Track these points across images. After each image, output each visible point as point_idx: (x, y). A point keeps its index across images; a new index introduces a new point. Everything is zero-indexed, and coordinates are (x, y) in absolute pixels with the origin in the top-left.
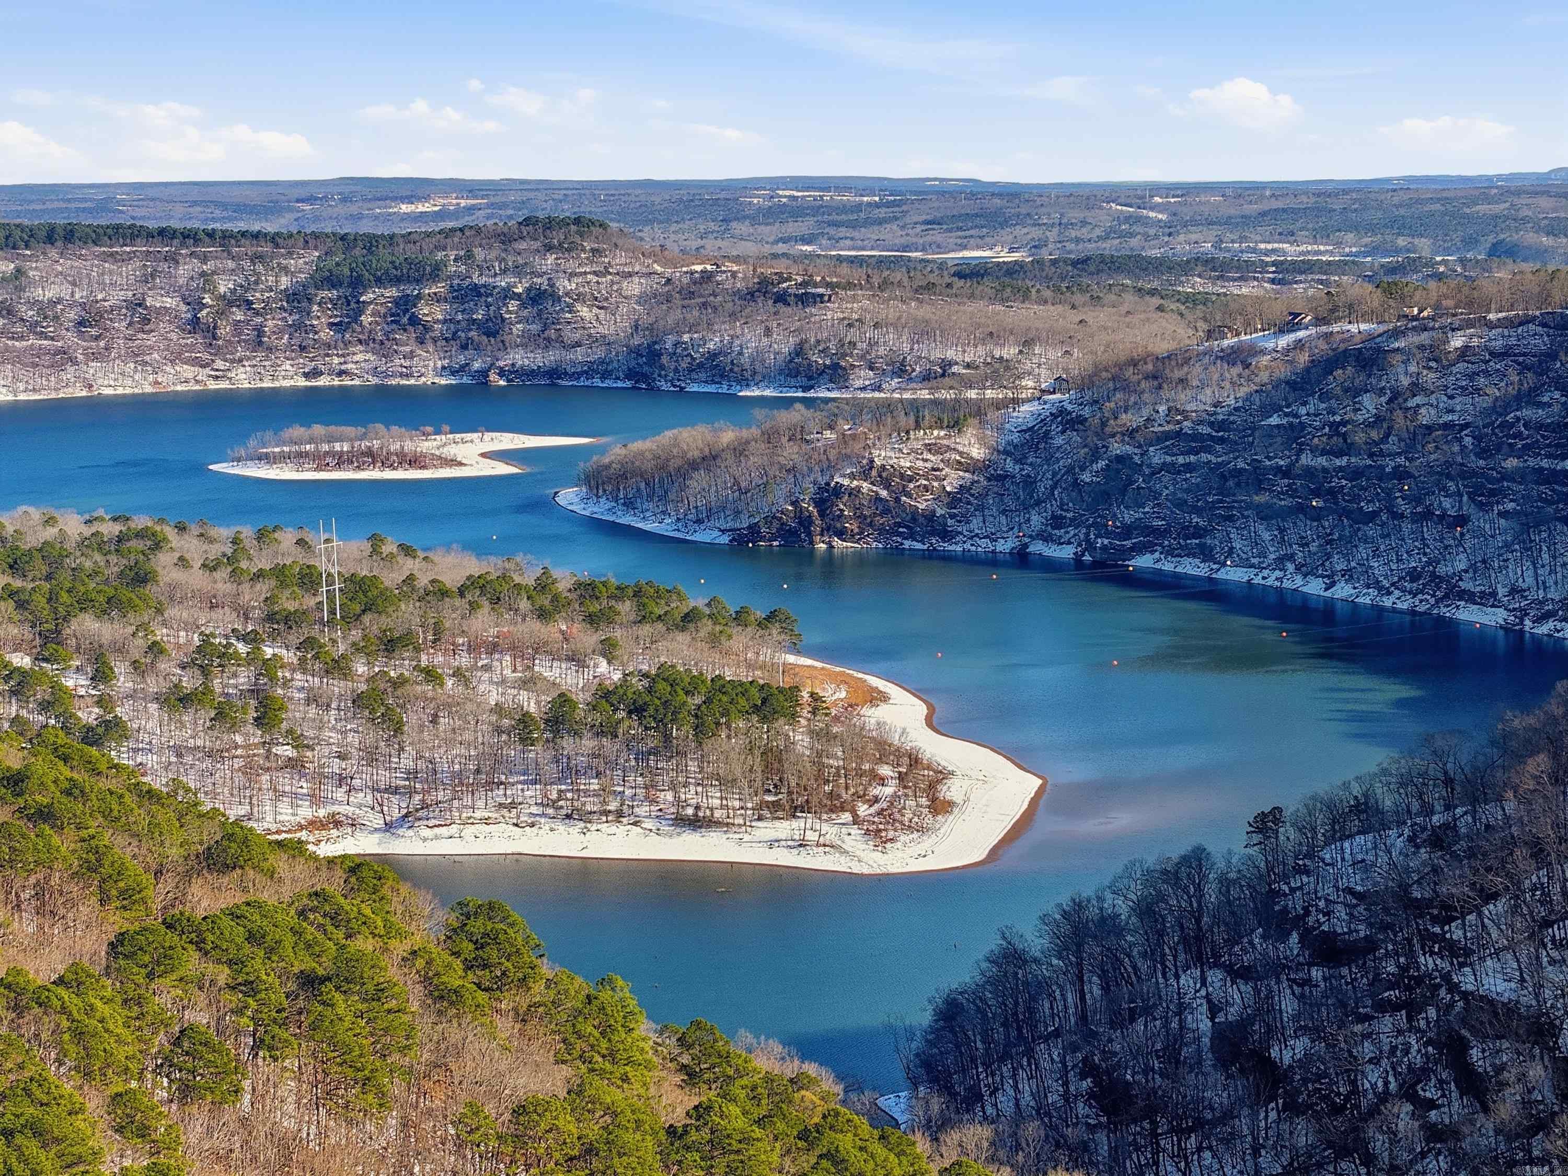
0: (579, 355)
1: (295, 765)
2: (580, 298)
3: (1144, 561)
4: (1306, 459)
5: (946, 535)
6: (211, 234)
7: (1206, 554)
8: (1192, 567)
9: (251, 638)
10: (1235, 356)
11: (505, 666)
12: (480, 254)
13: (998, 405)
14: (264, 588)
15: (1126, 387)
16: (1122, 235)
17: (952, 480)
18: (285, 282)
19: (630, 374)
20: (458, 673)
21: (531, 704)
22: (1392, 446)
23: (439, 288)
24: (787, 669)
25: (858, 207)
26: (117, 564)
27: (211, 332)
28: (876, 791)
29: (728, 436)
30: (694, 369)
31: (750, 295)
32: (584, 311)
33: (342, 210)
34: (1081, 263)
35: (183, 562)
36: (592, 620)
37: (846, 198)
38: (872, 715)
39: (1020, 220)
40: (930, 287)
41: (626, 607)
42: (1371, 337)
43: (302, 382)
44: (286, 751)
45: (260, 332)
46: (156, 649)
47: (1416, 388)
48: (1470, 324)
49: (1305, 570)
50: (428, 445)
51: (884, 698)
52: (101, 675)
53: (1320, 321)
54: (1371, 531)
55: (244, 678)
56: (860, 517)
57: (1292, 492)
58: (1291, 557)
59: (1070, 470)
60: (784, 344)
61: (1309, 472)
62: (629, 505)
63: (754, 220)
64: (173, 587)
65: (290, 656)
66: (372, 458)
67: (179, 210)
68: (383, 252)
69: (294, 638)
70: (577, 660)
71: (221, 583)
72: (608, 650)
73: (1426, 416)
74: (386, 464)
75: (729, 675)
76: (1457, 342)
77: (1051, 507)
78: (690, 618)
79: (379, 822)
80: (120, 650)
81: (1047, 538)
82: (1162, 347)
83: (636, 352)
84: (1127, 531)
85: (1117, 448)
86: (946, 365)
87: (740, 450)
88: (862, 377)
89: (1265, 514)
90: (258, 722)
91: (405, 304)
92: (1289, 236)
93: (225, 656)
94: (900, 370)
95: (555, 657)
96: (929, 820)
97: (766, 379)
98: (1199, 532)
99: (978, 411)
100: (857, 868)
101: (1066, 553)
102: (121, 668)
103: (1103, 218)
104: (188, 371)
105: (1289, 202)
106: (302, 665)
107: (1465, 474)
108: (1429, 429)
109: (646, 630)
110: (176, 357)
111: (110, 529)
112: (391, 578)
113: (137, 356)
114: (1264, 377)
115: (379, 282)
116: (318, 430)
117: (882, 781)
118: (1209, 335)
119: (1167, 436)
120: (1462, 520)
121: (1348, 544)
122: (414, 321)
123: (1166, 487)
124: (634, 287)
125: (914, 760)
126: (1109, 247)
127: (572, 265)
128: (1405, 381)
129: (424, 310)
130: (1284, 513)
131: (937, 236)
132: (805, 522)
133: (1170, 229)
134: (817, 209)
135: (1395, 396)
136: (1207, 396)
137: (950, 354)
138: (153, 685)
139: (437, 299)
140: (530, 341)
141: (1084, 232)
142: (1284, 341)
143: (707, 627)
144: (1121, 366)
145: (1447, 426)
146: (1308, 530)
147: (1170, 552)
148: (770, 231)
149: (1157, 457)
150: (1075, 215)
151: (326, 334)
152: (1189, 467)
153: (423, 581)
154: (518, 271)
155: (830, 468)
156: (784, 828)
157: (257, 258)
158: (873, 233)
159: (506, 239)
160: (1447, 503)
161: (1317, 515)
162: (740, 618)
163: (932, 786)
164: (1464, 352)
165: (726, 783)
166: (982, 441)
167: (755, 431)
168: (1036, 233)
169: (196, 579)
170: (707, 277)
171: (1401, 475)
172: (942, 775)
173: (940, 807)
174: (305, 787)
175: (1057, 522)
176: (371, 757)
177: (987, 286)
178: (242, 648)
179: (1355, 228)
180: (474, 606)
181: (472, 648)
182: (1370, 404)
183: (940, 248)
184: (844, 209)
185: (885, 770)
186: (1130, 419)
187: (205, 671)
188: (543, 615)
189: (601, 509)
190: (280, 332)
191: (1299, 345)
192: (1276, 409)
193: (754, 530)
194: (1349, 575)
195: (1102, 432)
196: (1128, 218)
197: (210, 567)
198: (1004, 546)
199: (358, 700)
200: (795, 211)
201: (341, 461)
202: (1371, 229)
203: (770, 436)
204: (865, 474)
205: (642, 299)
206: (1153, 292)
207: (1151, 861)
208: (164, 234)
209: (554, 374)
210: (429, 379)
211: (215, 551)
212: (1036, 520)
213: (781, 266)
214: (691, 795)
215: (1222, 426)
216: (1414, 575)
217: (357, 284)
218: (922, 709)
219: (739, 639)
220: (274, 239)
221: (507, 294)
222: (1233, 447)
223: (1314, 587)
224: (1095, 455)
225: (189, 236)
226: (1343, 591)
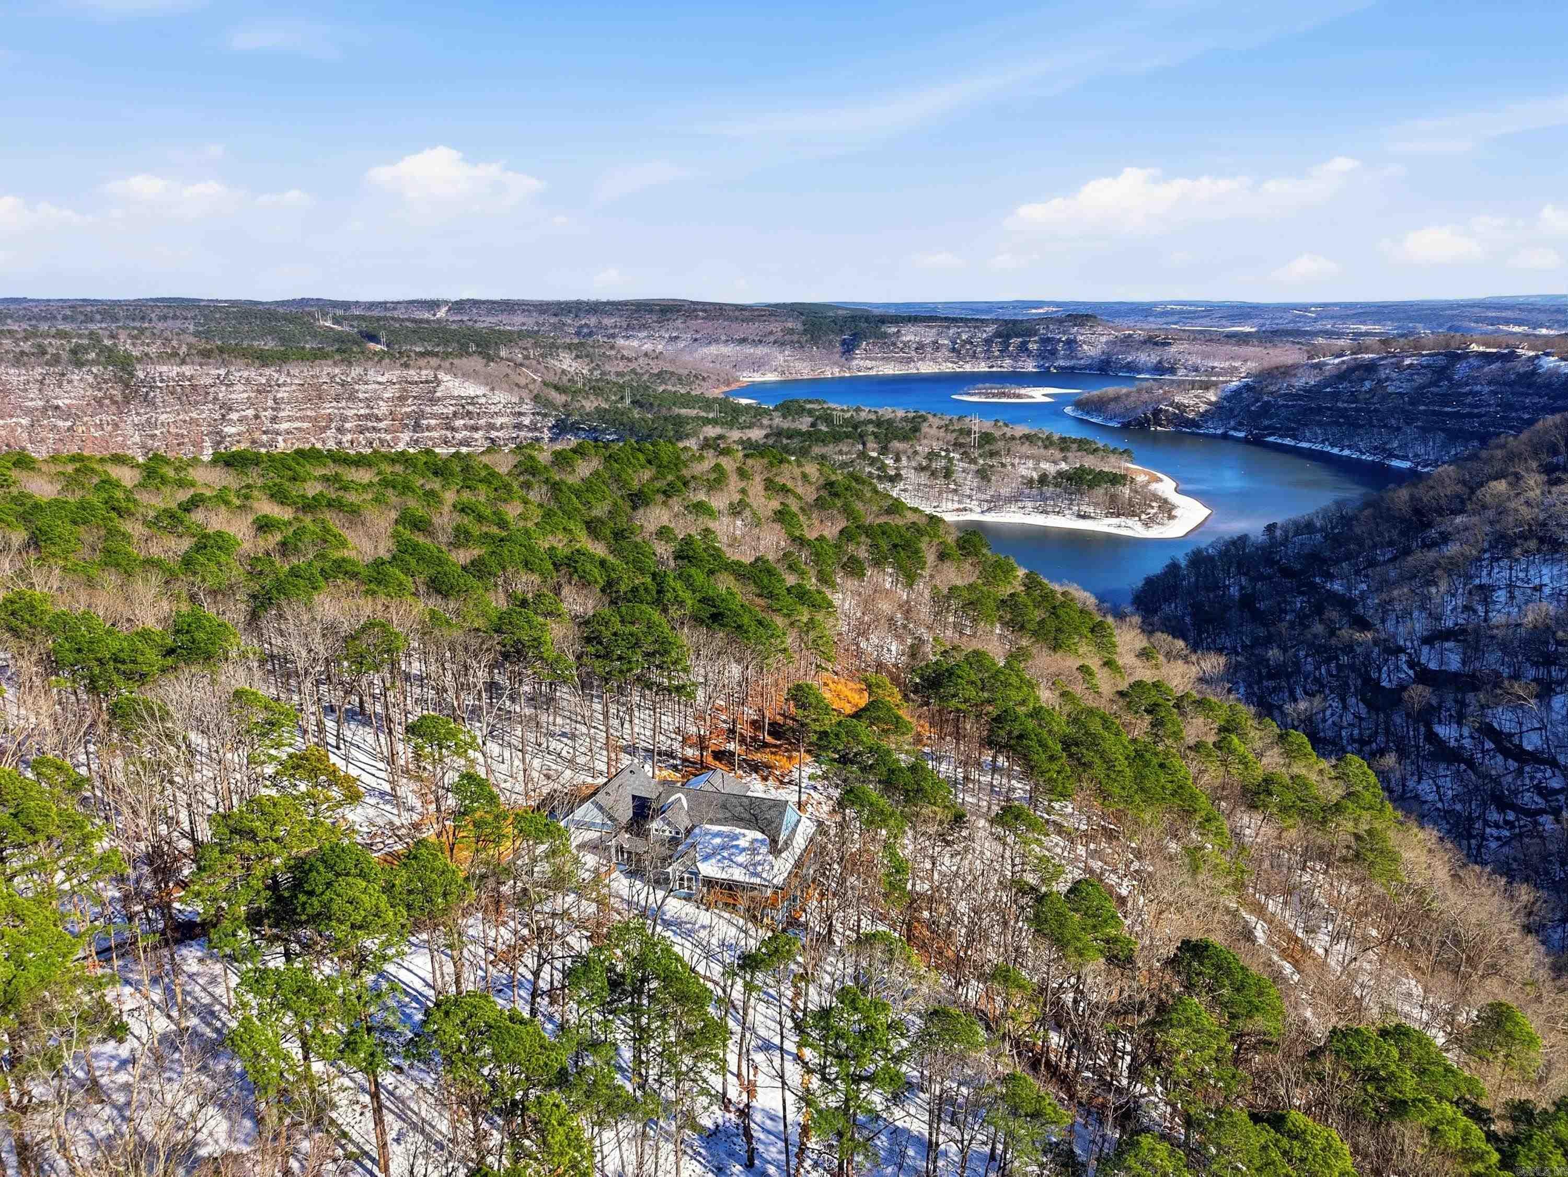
0: (1082, 362)
1: (955, 491)
2: (1085, 342)
3: (1271, 439)
4: (1340, 404)
5: (1199, 427)
6: (961, 319)
7: (1294, 437)
8: (1288, 441)
9: (947, 450)
10: (1319, 366)
11: (1030, 464)
12: (1051, 327)
13: (1223, 382)
14: (954, 435)
15: (1273, 377)
16: (1295, 322)
17: (1203, 408)
18: (985, 335)
19: (1101, 369)
20: (1013, 465)
21: (1035, 476)
22: (1375, 400)
23: (1036, 338)
24: (1127, 469)
25: (1196, 312)
26: (910, 426)
27: (959, 352)
28: (1149, 511)
29: (1125, 390)
30: (1121, 368)
31: (1145, 342)
32: (1085, 347)
33: (1012, 311)
34: (1275, 333)
35: (930, 426)
36: (1062, 450)
37: (1193, 308)
38: (1154, 486)
39: (1256, 316)
40: (1211, 340)
41: (1075, 446)
42: (1373, 359)
43: (987, 369)
44: (952, 486)
45: (975, 352)
46: (916, 453)
47: (1387, 379)
48: (1414, 355)
49: (1333, 445)
50: (1023, 391)
51: (1161, 480)
52: (897, 459)
53: (1353, 353)
54: (1361, 431)
55: (943, 463)
56: (1167, 419)
57: (1331, 416)
58: (1328, 440)
59: (1248, 406)
60: (1154, 359)
61: (1339, 409)
62: (1088, 413)
63: (1156, 316)
64: (926, 433)
65: (957, 456)
66: (1004, 395)
67: (957, 311)
68: (1018, 326)
69: (962, 451)
70: (1055, 462)
71: (942, 433)
72: (1065, 459)
73: (1391, 389)
74: (1009, 397)
75: (1106, 470)
76: (1407, 362)
77: (1238, 419)
78: (1096, 450)
79: (979, 510)
80: (905, 452)
81: (1235, 429)
82: (1290, 362)
83: (1102, 361)
84: (1266, 428)
85: (1266, 398)
86: (1213, 368)
87: (1128, 395)
88: (1181, 372)
89: (1320, 424)
90: (945, 477)
91: (1024, 344)
92: (1364, 323)
93: (938, 455)
94: (1196, 369)
95: (1047, 461)
96: (1166, 521)
97: (1147, 371)
98: (1293, 429)
99: (1215, 384)
100: (1137, 536)
101: (1242, 435)
102: (904, 458)
103: (1289, 316)
104: (950, 365)
105: (1368, 310)
106: (961, 460)
107: (1403, 411)
108: (1391, 394)
109: (1079, 454)
110: (947, 360)
111: (911, 415)
112: (997, 434)
113: (934, 360)
114: (1327, 374)
115: (1017, 336)
116: (987, 385)
117: (1153, 507)
118: (1309, 358)
119: (1286, 394)
120: (1399, 429)
121: (1351, 437)
122: (1027, 349)
123: (1284, 413)
124: (1104, 339)
125: (1166, 501)
126: (1290, 326)
127: (1082, 331)
128: (1384, 376)
129: (1030, 346)
130: (1328, 424)
131: (1224, 322)
132: (1148, 420)
133: (1315, 320)
134: (1181, 312)
135: (1379, 381)
136: (1303, 380)
137: (1216, 364)
138: (914, 464)
139: (1035, 342)
140: (1066, 357)
141: (1280, 321)
142: (1337, 361)
143: (1101, 453)
144: (1272, 369)
145: (1400, 393)
146: (1335, 429)
147: (1281, 436)
148: (1164, 320)
149: (1281, 402)
150: (1278, 315)
151: (997, 353)
152: (1293, 406)
153: (1009, 435)
154: (1064, 333)
155: (1159, 402)
156: (1115, 521)
157: (975, 327)
158: (1200, 321)
159: (1060, 321)
160: (1393, 422)
161: (1340, 425)
162: (1114, 451)
163: (1170, 511)
164: (1411, 365)
165: (1096, 505)
166: (1216, 395)
167: (1134, 389)
168: (1262, 321)
169: (933, 431)
170: (1130, 336)
171: (1376, 410)
172: (1174, 507)
173: (1171, 517)
174: (956, 498)
175: (1241, 424)
176: (979, 489)
177: (1233, 340)
178: (943, 454)
179: (1392, 320)
180: (1023, 443)
181: (1020, 458)
182: (1368, 385)
183: (1224, 327)
184: (1190, 312)
185: (1154, 504)
186: (1273, 388)
187: (930, 460)
188: (1046, 447)
189: (1078, 414)
190: (981, 352)
191: (1343, 362)
192: (1330, 385)
193: (1130, 422)
194: (1350, 447)
195: (1261, 393)
196: (1299, 316)
197: (939, 428)
198: (1219, 432)
199: (978, 471)
200: (1172, 313)
201: (994, 395)
202: (1399, 320)
203: (1139, 391)
204: (1171, 405)
205: (1107, 343)
206: (1298, 343)
207: (1227, 538)
208: (946, 319)
209: (1073, 368)
210: (1030, 369)
211: (943, 423)
212: (1232, 423)
213: (1157, 333)
214: (1083, 508)
215: (1309, 391)
216: (1376, 448)
217: (1009, 337)
218: (1174, 485)
219: (1113, 459)
220: (982, 321)
221: (1060, 340)
222: (1311, 399)
223: (1336, 451)
224: (1257, 401)
225: (955, 320)
226: (1346, 452)
